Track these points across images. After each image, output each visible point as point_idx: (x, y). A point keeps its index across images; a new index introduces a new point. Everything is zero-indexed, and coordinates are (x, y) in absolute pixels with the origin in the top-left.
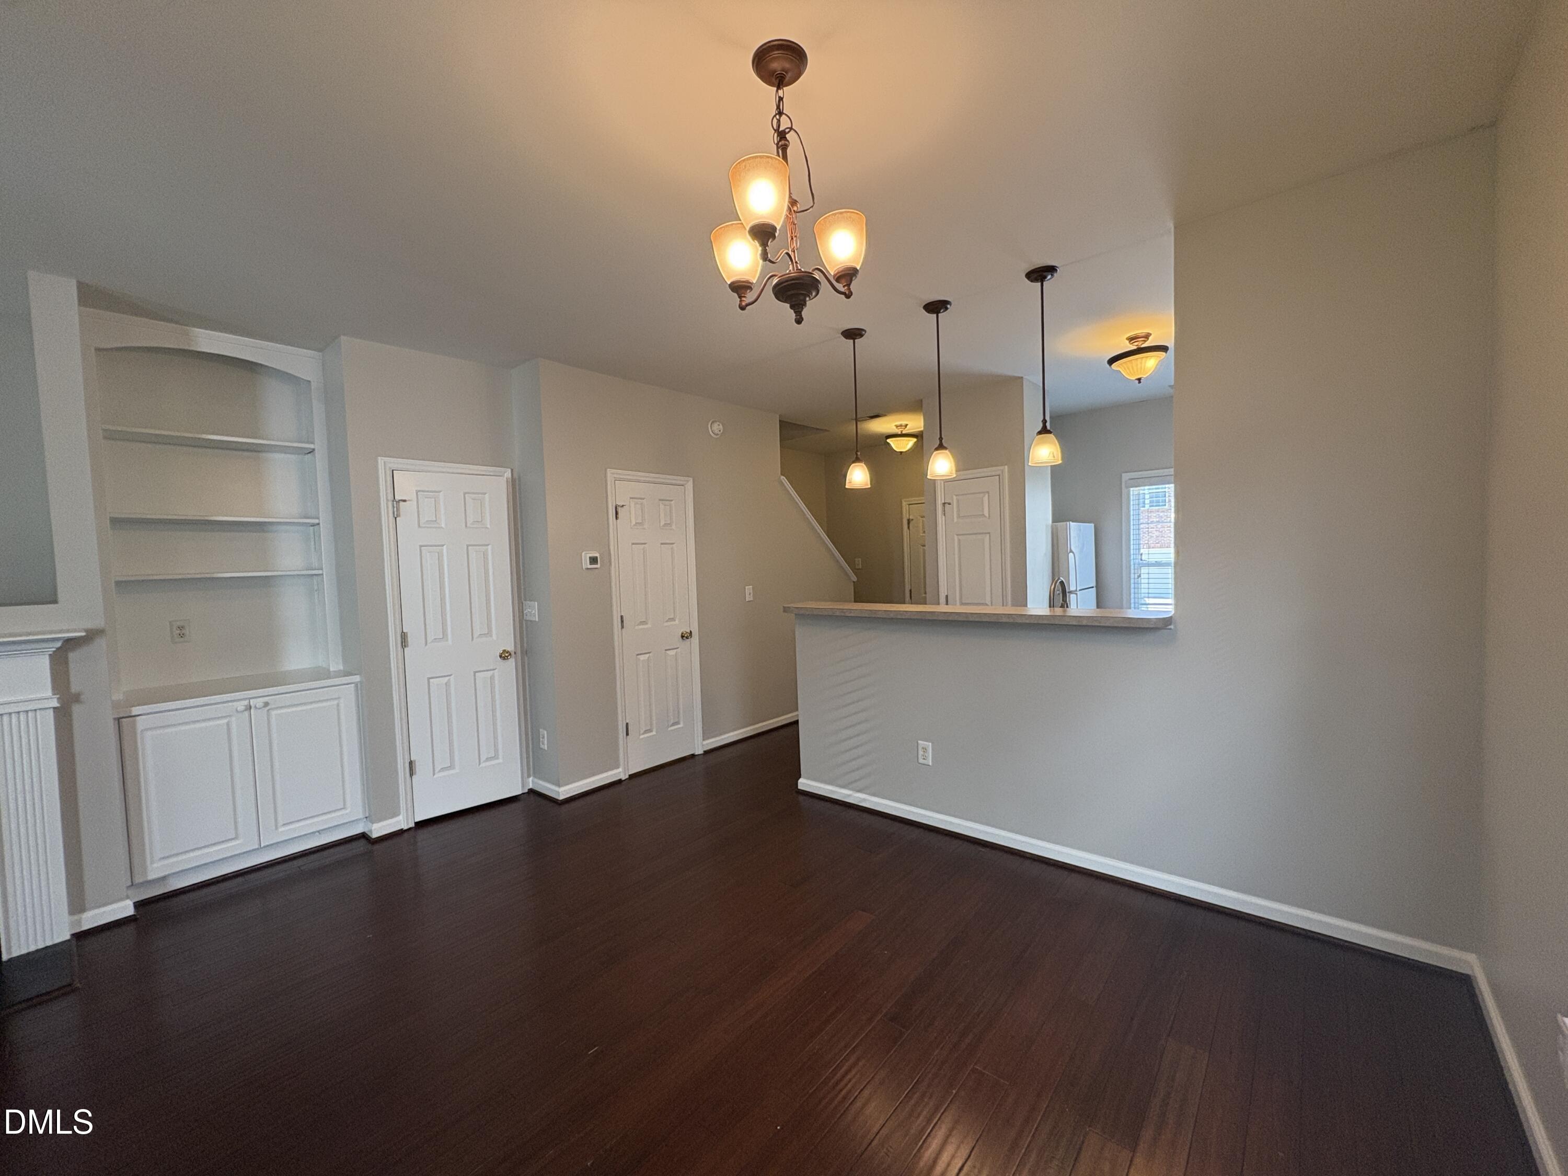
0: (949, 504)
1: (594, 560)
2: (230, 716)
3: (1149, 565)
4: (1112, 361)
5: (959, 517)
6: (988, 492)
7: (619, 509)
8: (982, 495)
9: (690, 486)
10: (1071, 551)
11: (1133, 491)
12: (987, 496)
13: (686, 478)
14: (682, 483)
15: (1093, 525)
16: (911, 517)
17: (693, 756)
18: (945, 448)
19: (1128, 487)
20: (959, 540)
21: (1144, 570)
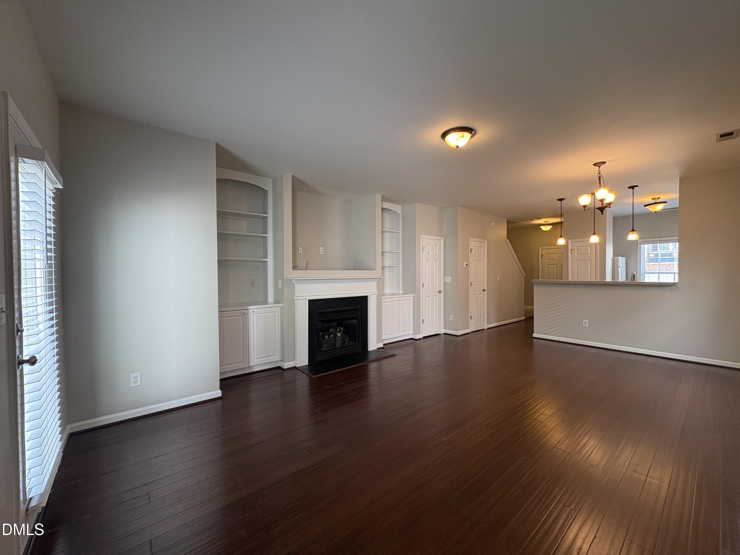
0: (574, 250)
1: (467, 265)
2: (394, 301)
3: (649, 273)
4: (645, 206)
5: (577, 254)
6: (590, 246)
7: (472, 250)
8: (588, 247)
9: (486, 243)
10: (620, 267)
11: (642, 246)
12: (590, 247)
13: (485, 240)
14: (484, 242)
15: (625, 258)
16: (543, 254)
17: (484, 329)
18: (596, 234)
19: (640, 244)
20: (577, 262)
21: (646, 275)
